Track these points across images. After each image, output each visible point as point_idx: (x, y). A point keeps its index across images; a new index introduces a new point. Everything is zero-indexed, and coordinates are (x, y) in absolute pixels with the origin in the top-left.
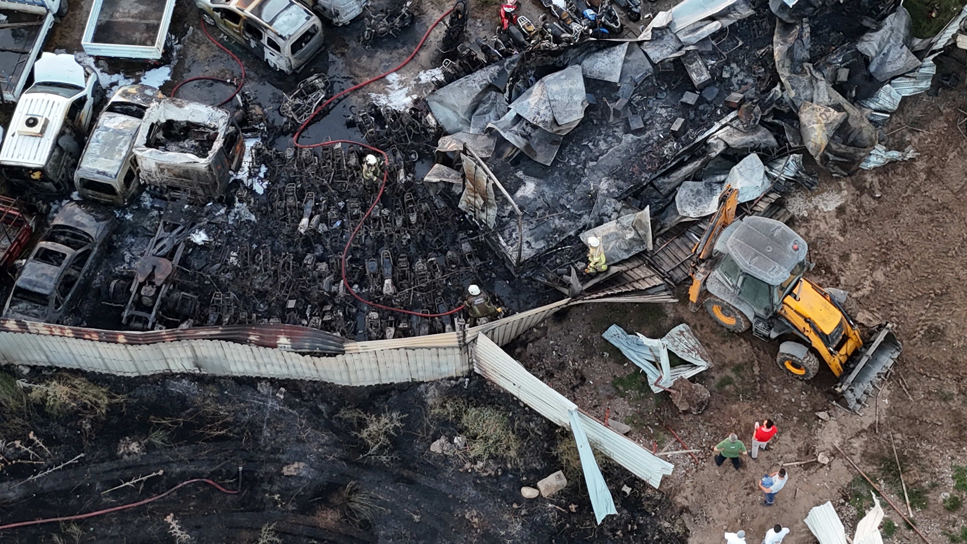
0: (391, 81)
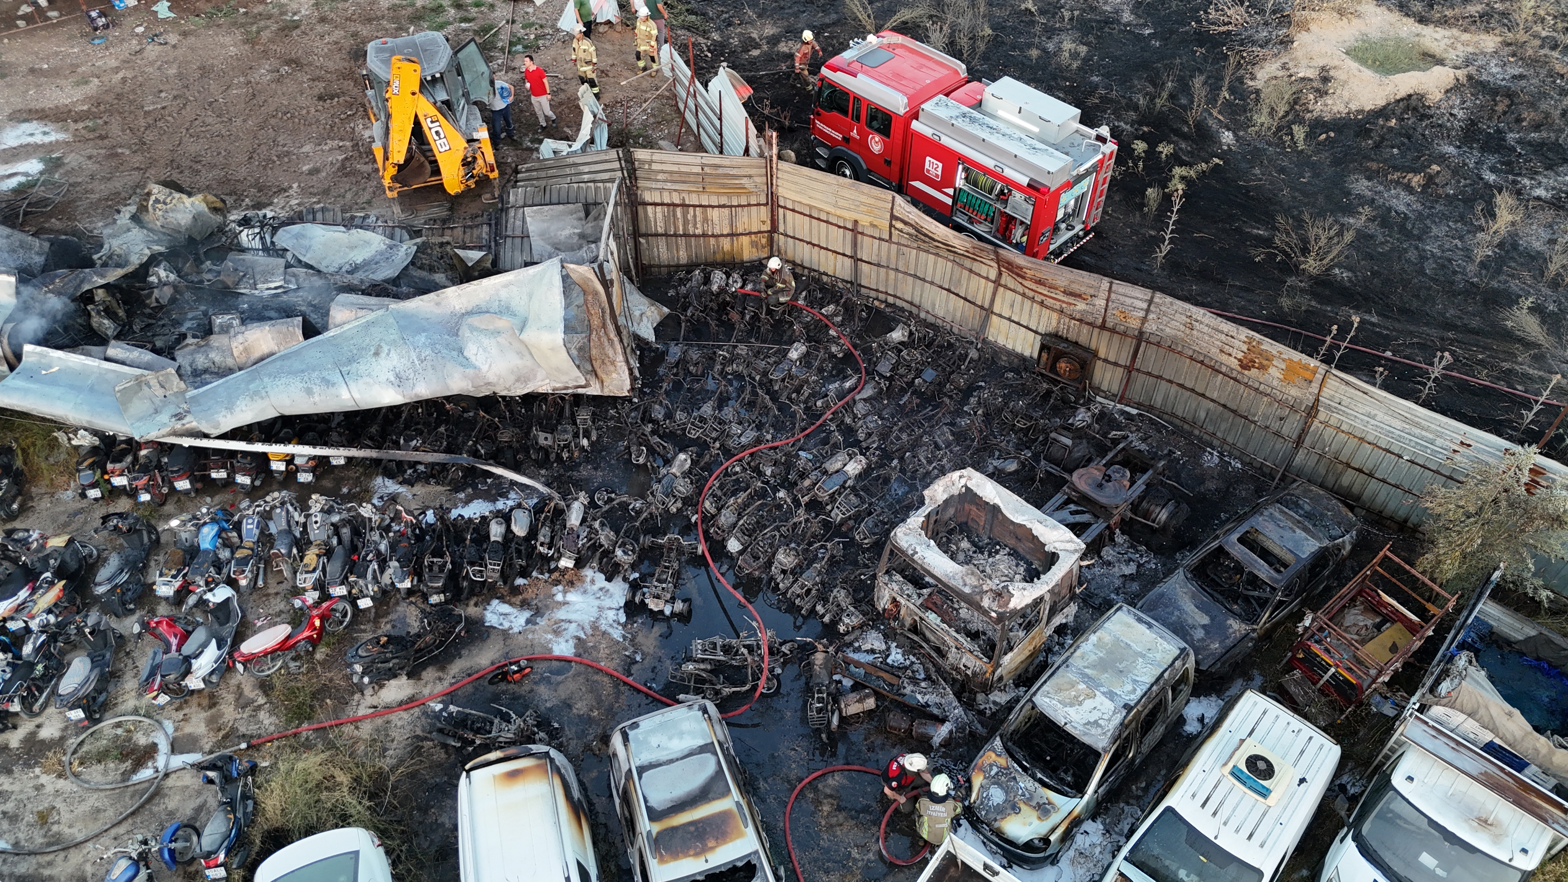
0: (572, 643)
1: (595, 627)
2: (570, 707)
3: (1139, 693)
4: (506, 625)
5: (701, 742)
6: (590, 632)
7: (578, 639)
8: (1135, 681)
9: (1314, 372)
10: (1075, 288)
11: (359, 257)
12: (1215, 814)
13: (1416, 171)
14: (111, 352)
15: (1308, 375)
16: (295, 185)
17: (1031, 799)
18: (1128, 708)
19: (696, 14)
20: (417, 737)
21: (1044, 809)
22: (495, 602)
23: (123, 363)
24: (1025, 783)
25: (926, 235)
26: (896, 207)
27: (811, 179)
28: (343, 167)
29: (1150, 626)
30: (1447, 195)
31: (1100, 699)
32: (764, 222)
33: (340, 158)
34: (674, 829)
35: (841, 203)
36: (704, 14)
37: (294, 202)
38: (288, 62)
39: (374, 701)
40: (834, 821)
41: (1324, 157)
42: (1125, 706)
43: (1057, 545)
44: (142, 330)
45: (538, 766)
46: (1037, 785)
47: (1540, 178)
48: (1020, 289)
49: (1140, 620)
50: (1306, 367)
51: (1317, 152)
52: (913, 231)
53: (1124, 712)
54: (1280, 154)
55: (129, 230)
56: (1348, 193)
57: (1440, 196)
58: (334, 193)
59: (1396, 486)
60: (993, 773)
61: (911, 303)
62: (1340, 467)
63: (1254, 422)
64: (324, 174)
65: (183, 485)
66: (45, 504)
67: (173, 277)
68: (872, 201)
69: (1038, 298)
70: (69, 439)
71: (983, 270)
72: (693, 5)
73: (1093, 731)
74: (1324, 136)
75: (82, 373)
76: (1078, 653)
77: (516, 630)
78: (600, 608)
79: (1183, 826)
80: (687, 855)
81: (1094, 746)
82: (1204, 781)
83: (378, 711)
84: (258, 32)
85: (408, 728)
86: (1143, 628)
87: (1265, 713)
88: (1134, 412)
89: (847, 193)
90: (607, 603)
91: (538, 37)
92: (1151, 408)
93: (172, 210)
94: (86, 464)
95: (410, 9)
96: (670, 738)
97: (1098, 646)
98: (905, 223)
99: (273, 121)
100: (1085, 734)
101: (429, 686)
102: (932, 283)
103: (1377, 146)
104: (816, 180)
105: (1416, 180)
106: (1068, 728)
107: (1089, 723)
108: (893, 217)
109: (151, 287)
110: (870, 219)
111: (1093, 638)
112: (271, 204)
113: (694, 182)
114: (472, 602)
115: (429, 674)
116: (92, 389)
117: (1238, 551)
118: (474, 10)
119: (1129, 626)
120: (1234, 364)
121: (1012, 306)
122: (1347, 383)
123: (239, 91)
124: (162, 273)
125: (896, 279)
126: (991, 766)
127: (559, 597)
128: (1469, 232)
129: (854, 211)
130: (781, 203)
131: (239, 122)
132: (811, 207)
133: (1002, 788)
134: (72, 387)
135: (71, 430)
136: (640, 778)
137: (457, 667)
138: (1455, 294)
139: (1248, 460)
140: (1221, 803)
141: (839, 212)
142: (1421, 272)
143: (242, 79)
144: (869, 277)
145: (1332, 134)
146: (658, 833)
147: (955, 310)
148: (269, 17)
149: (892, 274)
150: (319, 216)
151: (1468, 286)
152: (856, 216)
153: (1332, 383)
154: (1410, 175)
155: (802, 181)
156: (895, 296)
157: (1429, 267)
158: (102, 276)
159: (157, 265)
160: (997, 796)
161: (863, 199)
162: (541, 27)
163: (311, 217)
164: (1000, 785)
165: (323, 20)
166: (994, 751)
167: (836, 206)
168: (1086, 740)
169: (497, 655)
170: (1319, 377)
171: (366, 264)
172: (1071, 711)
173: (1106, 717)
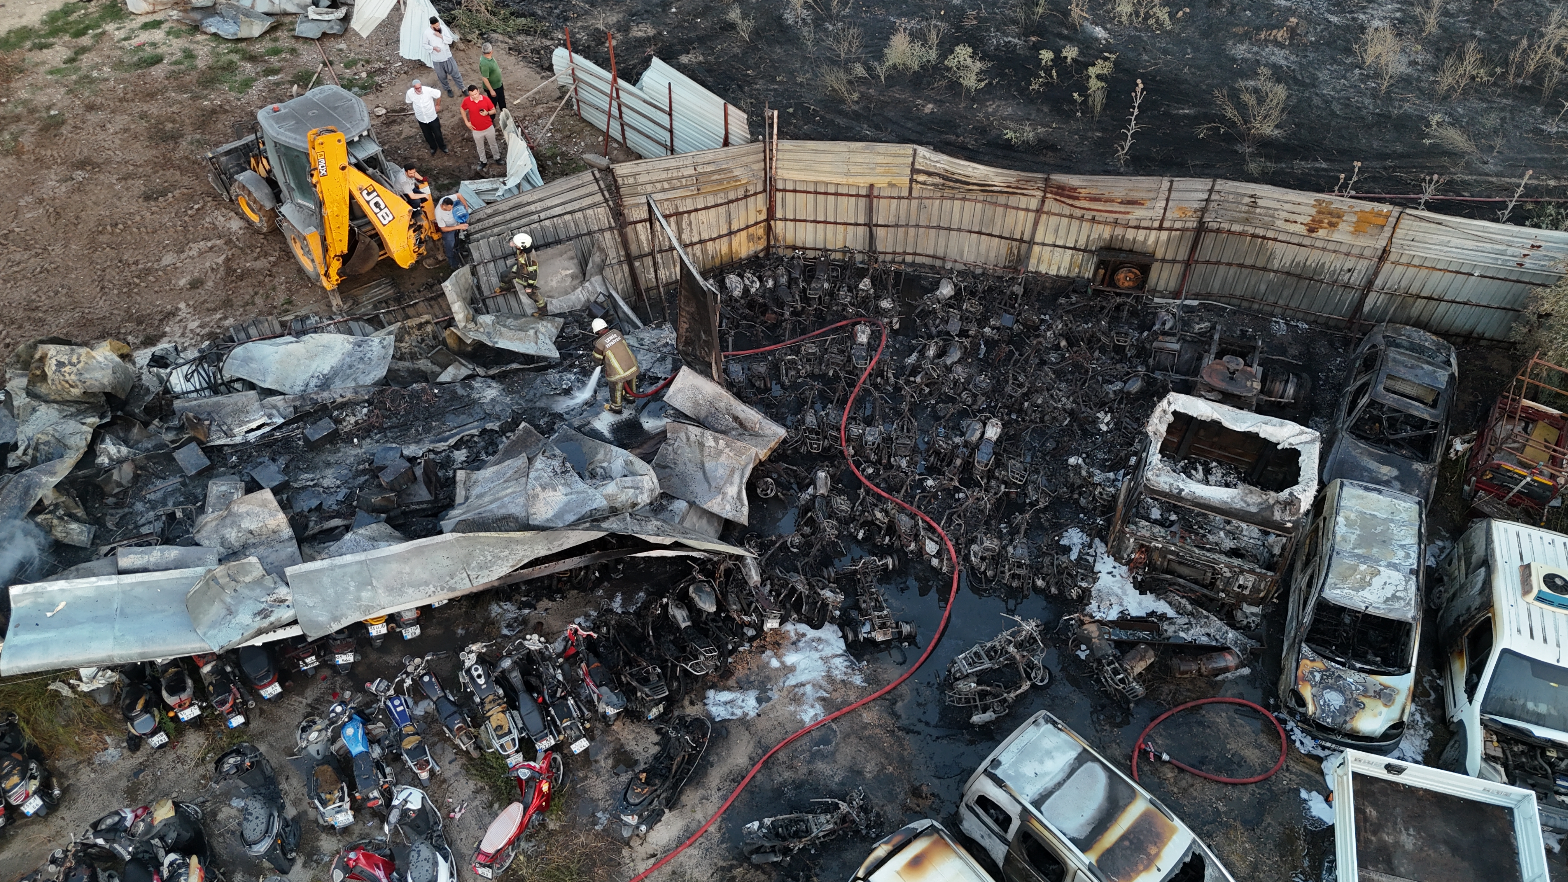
0: (818, 706)
1: (830, 678)
2: (860, 773)
3: (1414, 555)
4: (739, 712)
5: (1073, 754)
6: (829, 688)
7: (823, 699)
8: (1403, 547)
9: (1387, 217)
10: (1135, 195)
11: (325, 365)
12: (1545, 640)
13: (1279, 27)
14: (124, 562)
15: (1381, 221)
16: (182, 305)
17: (1366, 690)
18: (1416, 573)
19: (525, 16)
20: (722, 869)
21: (1385, 695)
22: (711, 693)
23: (145, 570)
24: (1352, 678)
25: (957, 181)
26: (919, 159)
27: (816, 151)
28: (230, 271)
29: (1380, 492)
30: (1311, 42)
31: (1386, 573)
32: (760, 212)
33: (220, 260)
34: (1110, 851)
35: (854, 169)
36: (533, 14)
37: (193, 325)
38: (82, 165)
39: (648, 848)
40: (1183, 784)
41: (1190, 32)
42: (1412, 572)
43: (1291, 440)
44: (117, 525)
45: (934, 843)
46: (1363, 675)
47: (1369, 11)
48: (1067, 210)
49: (1366, 489)
50: (1379, 214)
51: (1184, 28)
52: (941, 181)
53: (1414, 578)
54: (1152, 37)
55: (34, 410)
56: (1234, 60)
57: (1305, 45)
58: (238, 302)
59: (1465, 303)
60: (1318, 679)
61: (934, 257)
62: (1412, 300)
63: (1322, 282)
64: (210, 284)
65: (273, 690)
66: (86, 775)
67: (124, 450)
68: (889, 160)
69: (1088, 215)
70: (73, 687)
71: (1023, 202)
72: (515, 8)
73: (1397, 605)
74: (1180, 13)
75: (100, 599)
76: (1338, 538)
77: (752, 714)
78: (825, 660)
79: (1525, 662)
80: (1139, 873)
81: (1403, 619)
82: (1517, 615)
83: (659, 858)
84: (15, 139)
85: (706, 862)
86: (1374, 495)
87: (1518, 535)
88: (1195, 303)
89: (859, 158)
90: (828, 651)
91: (370, 74)
92: (1209, 296)
93: (86, 369)
94: (139, 706)
95: (193, 73)
96: (1041, 762)
97: (1349, 524)
98: (929, 174)
99: (103, 238)
100: (1390, 610)
101: (699, 809)
102: (959, 230)
103: (1231, 12)
104: (823, 152)
105: (1281, 35)
106: (1371, 611)
107: (1388, 599)
108: (914, 171)
109: (108, 471)
110: (887, 179)
111: (1341, 519)
112: (164, 334)
113: (686, 186)
114: (686, 703)
115: (690, 797)
116: (123, 614)
117: (1390, 400)
118: (274, 59)
119: (1362, 498)
120: (1302, 230)
121: (1057, 231)
122: (1421, 219)
123: (34, 214)
124: (110, 449)
125: (917, 236)
126: (1312, 673)
127: (775, 663)
128: (1347, 71)
129: (869, 174)
130: (780, 186)
131: (58, 249)
132: (816, 183)
133: (1336, 690)
134: (96, 619)
135: (67, 674)
136: (1041, 812)
137: (715, 776)
138: (1369, 127)
139: (1312, 318)
140: (1544, 629)
141: (851, 180)
142: (1333, 114)
143: (30, 199)
144: (885, 241)
145: (1188, 10)
146: (1098, 861)
147: (988, 251)
148: (18, 119)
149: (912, 231)
150: (253, 331)
151: (1376, 118)
152: (870, 180)
153: (1405, 222)
154: (1274, 32)
155: (807, 156)
156: (915, 254)
157: (1337, 108)
158: (53, 474)
159: (103, 441)
160: (1335, 699)
161: (880, 159)
162: (368, 62)
163: (242, 335)
164: (1331, 688)
165: (91, 108)
166: (1307, 658)
167: (848, 174)
168: (1392, 616)
169: (750, 748)
170: (1392, 220)
171: (335, 372)
172: (1365, 593)
173: (1400, 588)
